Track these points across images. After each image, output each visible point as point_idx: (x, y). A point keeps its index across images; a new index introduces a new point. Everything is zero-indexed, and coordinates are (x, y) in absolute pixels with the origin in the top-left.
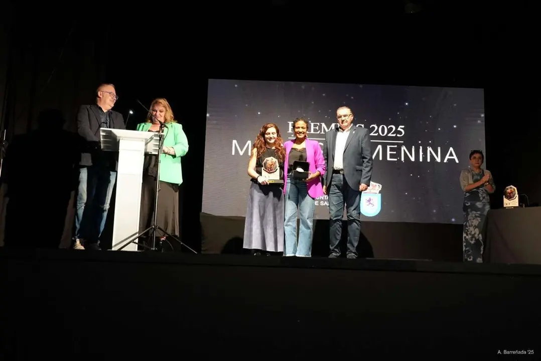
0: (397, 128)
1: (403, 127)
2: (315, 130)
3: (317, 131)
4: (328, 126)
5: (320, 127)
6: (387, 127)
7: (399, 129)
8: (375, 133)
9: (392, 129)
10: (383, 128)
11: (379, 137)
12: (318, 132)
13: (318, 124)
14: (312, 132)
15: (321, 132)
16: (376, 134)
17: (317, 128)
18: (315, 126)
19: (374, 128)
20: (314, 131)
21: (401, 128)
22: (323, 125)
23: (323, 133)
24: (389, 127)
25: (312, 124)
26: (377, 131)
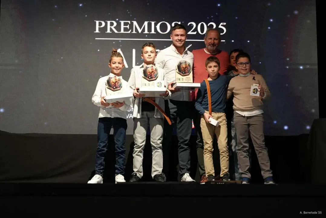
0: (217, 25)
1: (225, 24)
2: (125, 29)
3: (128, 30)
4: (140, 25)
5: (131, 25)
6: (207, 25)
7: (220, 27)
8: (193, 31)
9: (212, 26)
10: (202, 25)
11: (198, 36)
12: (129, 32)
13: (129, 22)
14: (122, 31)
15: (132, 31)
16: (195, 33)
17: (128, 27)
18: (125, 24)
19: (191, 26)
20: (124, 31)
21: (222, 25)
22: (135, 23)
23: (134, 32)
24: (209, 24)
25: (122, 22)
26: (196, 29)
